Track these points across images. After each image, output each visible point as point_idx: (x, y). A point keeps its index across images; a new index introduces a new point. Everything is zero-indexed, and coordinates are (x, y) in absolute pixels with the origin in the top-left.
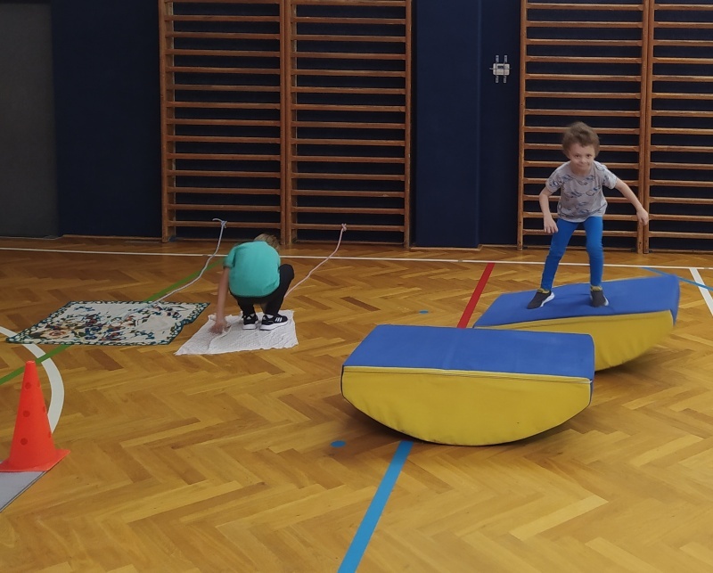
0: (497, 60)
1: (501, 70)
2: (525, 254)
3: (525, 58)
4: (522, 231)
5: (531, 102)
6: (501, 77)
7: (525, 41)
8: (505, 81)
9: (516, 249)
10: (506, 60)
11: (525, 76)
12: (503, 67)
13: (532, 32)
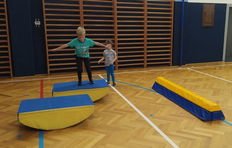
0: (36, 20)
1: (37, 23)
2: (50, 76)
3: (45, 20)
4: (49, 70)
5: (48, 33)
6: (38, 25)
7: (45, 15)
8: (39, 26)
9: (48, 75)
10: (39, 20)
11: (46, 25)
12: (38, 22)
13: (47, 12)
